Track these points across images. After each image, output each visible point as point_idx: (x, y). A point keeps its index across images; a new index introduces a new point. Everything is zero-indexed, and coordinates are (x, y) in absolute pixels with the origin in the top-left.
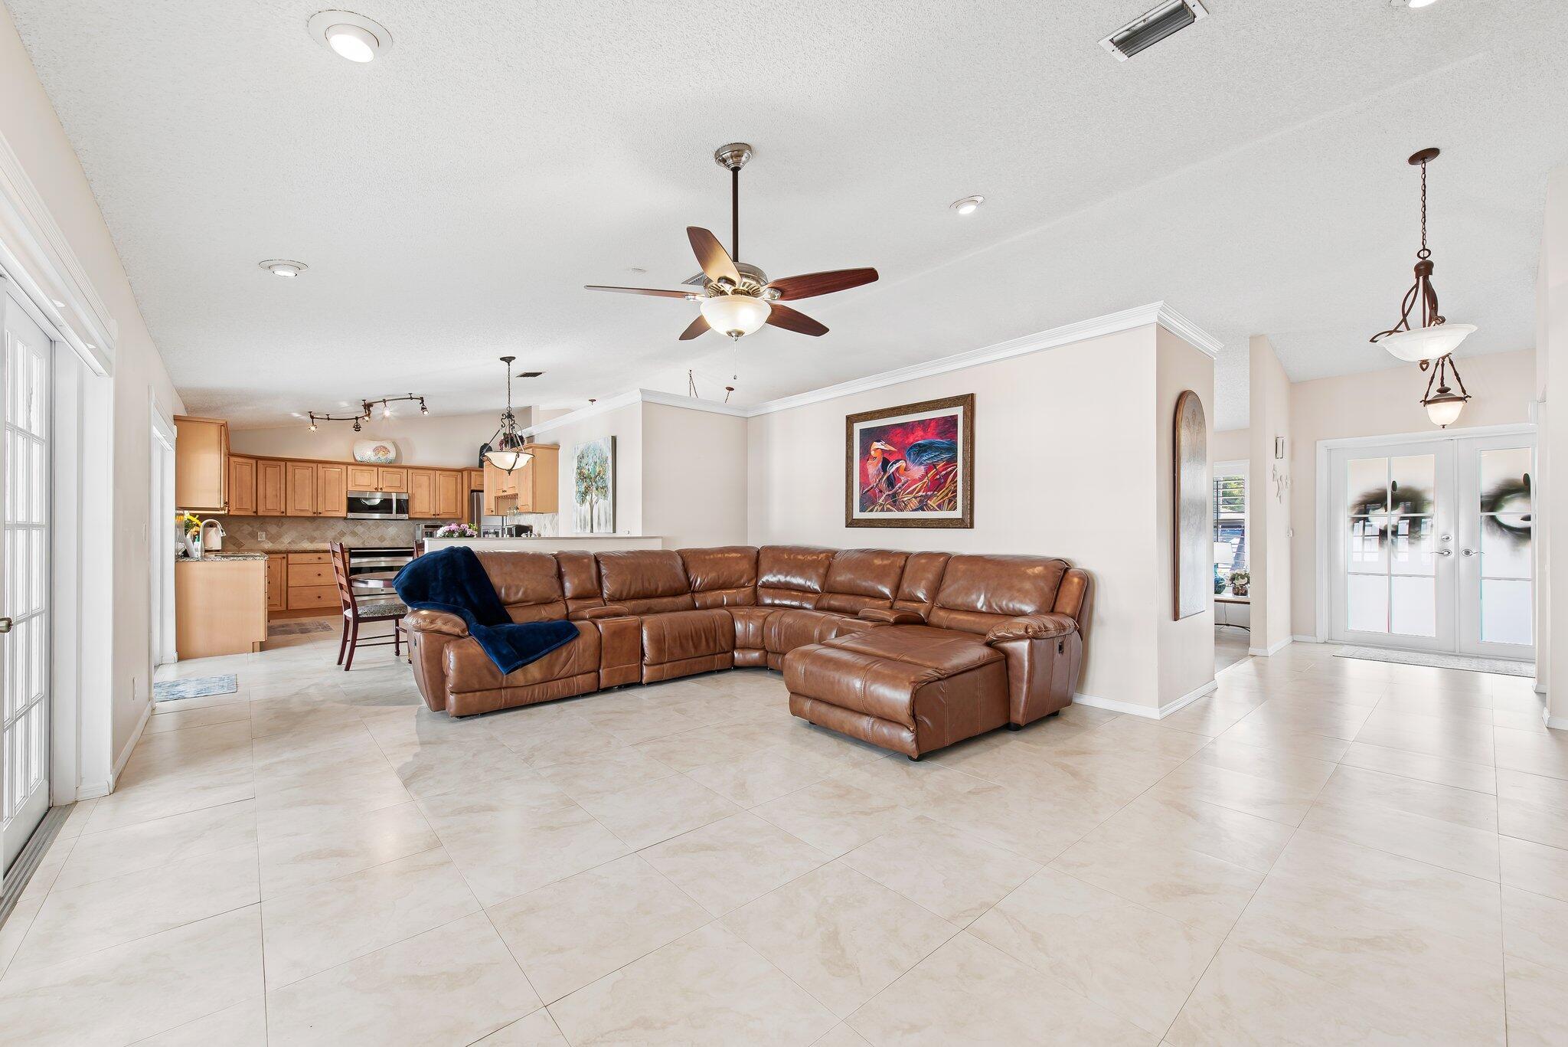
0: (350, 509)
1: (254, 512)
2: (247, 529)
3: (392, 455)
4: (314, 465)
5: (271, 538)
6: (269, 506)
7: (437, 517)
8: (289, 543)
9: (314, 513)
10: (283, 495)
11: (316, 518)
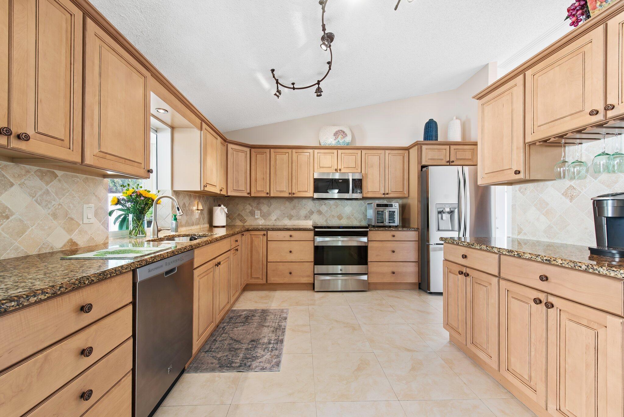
0: (316, 190)
1: (248, 194)
2: (249, 208)
3: (348, 139)
4: (290, 151)
5: (265, 216)
6: (259, 189)
7: (387, 196)
8: (275, 220)
9: (290, 194)
10: (268, 178)
11: (291, 198)
